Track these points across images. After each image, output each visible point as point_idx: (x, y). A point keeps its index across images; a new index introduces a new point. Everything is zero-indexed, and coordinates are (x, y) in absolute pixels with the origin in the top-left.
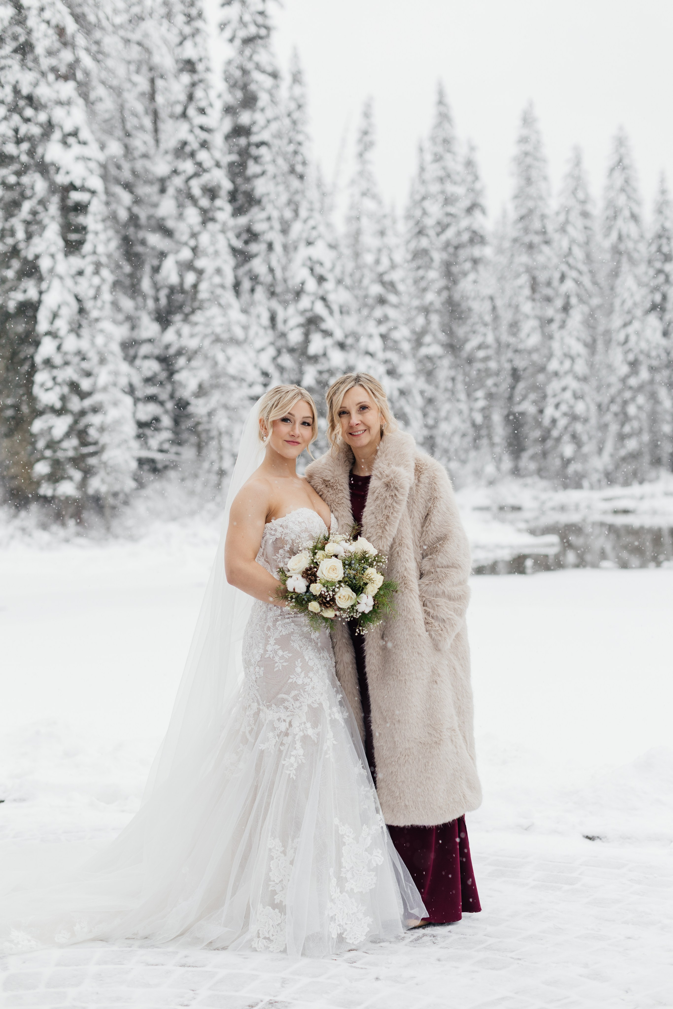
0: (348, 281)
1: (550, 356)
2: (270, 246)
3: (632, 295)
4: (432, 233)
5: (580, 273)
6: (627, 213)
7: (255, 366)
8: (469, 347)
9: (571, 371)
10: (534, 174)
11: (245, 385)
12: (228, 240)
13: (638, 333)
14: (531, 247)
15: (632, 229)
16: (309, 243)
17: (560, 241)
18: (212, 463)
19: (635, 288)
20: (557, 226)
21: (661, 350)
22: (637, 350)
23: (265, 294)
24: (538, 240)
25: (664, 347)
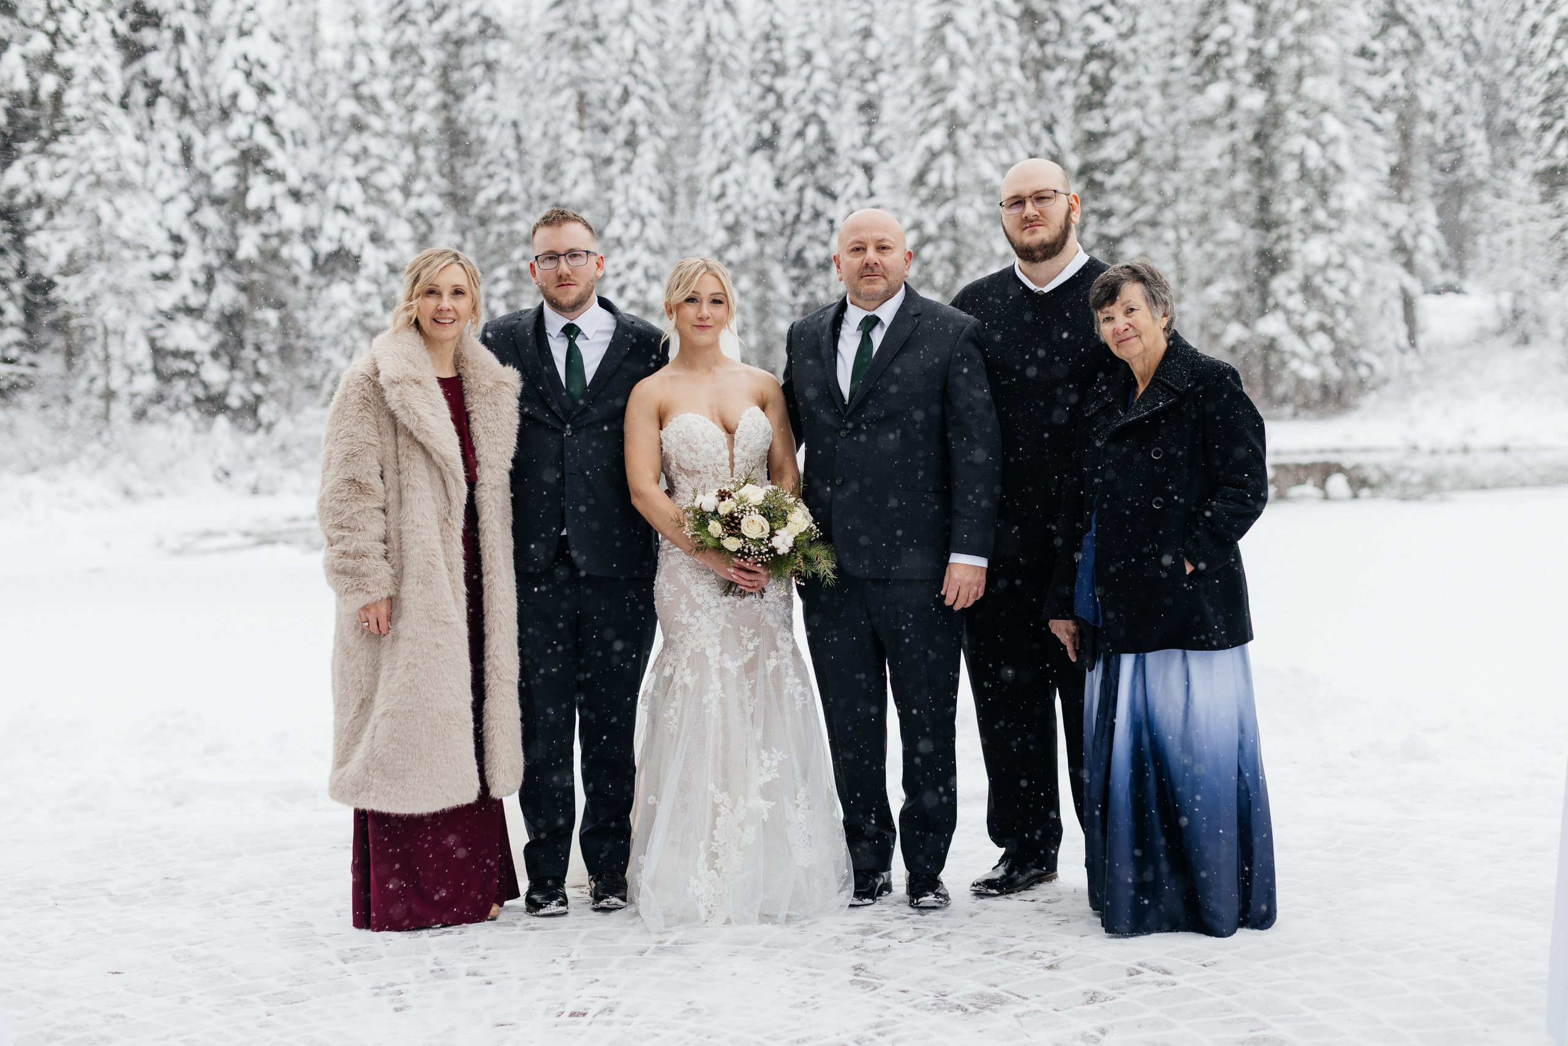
0: (303, 94)
1: (610, 214)
2: (180, 36)
3: (729, 125)
4: (422, 19)
5: (652, 89)
7: (160, 224)
8: (481, 199)
9: (639, 238)
11: (143, 254)
12: (110, 21)
13: (737, 182)
14: (577, 46)
15: (725, 23)
16: (243, 33)
17: (621, 38)
18: (92, 380)
19: (733, 113)
20: (614, 15)
21: (772, 207)
22: (738, 208)
23: (172, 110)
24: (586, 36)
25: (777, 204)
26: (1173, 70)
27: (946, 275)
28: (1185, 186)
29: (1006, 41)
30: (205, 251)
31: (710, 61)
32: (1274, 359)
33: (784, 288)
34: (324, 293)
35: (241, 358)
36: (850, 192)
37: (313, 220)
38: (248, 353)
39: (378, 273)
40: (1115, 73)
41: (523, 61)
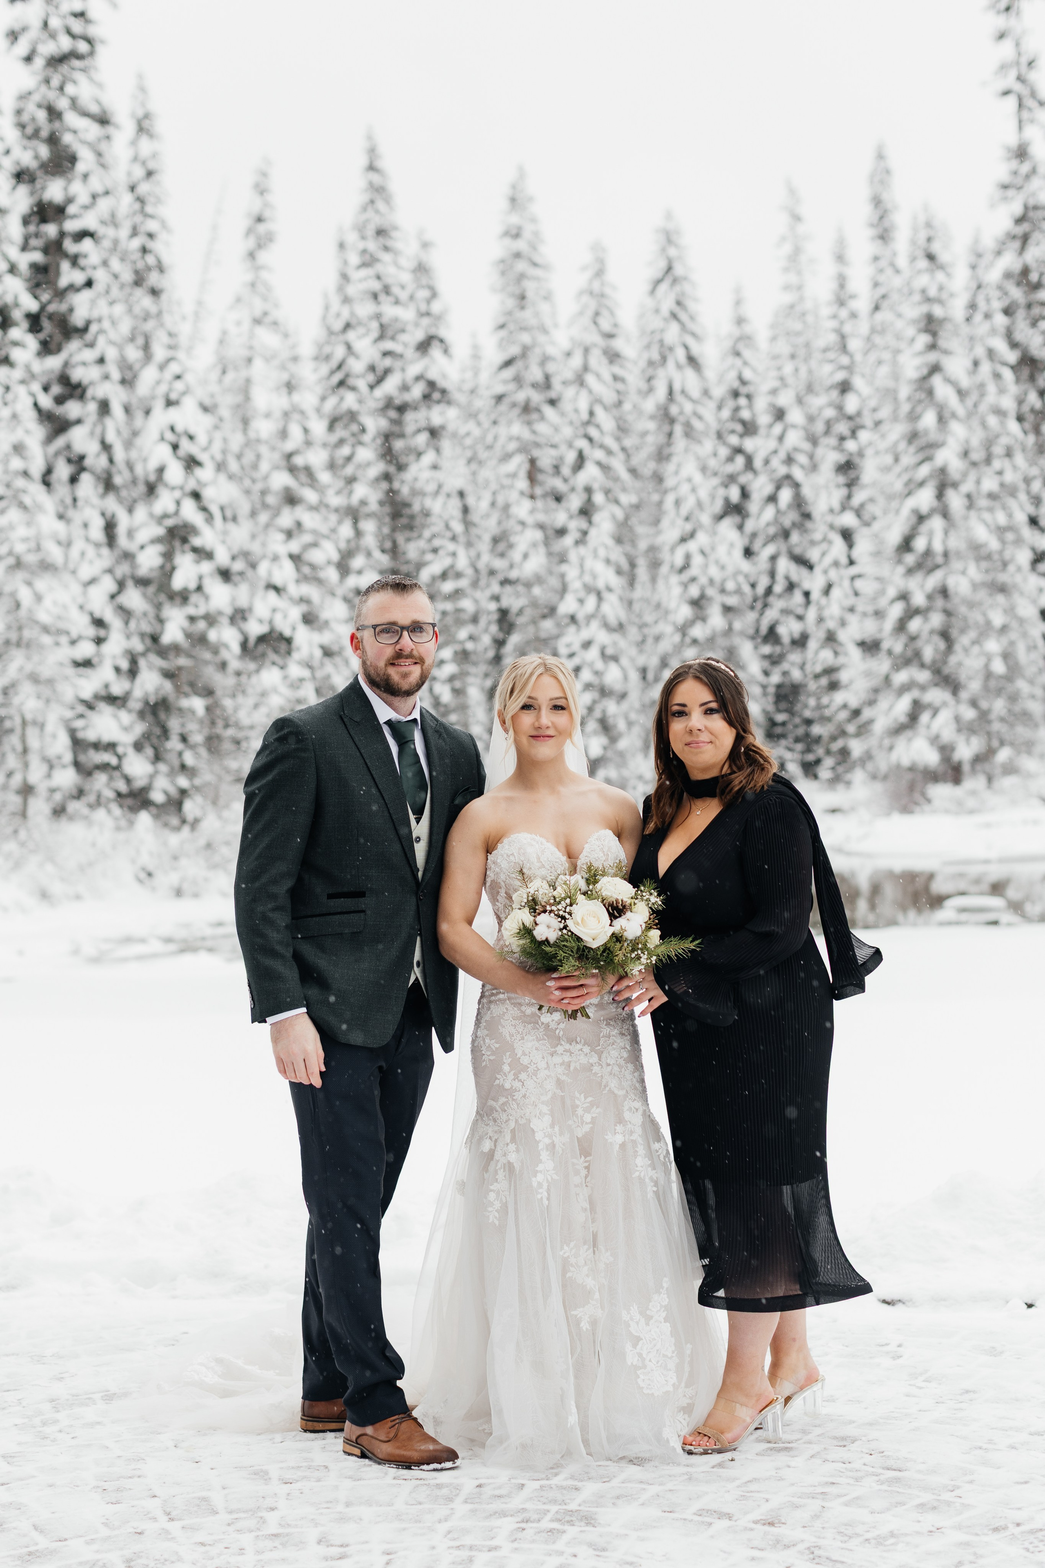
0: (233, 466)
1: (564, 590)
2: (104, 407)
3: (694, 490)
5: (609, 452)
6: (681, 354)
7: (81, 607)
8: (425, 575)
9: (595, 614)
10: (530, 287)
11: (64, 640)
12: (33, 395)
13: (703, 553)
14: (527, 409)
15: (690, 380)
16: (170, 403)
17: (575, 399)
18: (10, 775)
19: (698, 478)
20: (569, 375)
21: (741, 579)
22: (703, 580)
23: (96, 487)
24: (536, 397)
25: (746, 576)
27: (936, 650)
29: (1002, 391)
30: (128, 637)
31: (672, 421)
33: (755, 667)
34: (254, 679)
35: (166, 750)
36: (828, 560)
37: (243, 601)
38: (174, 744)
39: (311, 656)
41: (471, 426)
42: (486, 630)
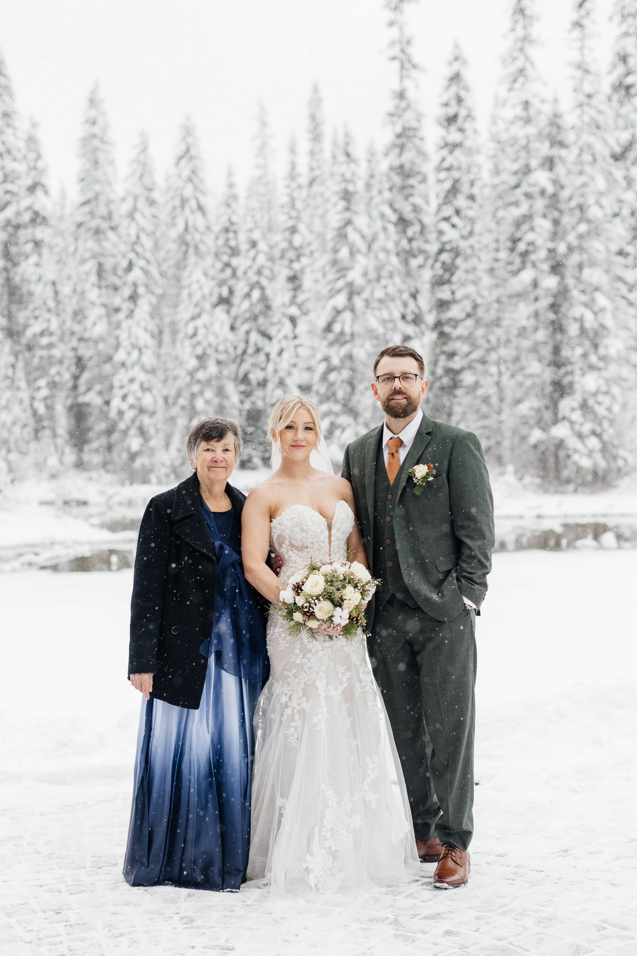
1: (117, 347)
3: (201, 288)
5: (148, 262)
6: (193, 204)
8: (29, 333)
9: (137, 362)
10: (101, 156)
13: (205, 326)
14: (97, 231)
15: (198, 220)
17: (128, 228)
19: (203, 280)
20: (123, 212)
21: (229, 344)
22: (205, 344)
24: (104, 225)
25: (231, 342)
26: (496, 260)
27: (345, 392)
28: (503, 338)
29: (387, 238)
32: (562, 454)
33: (235, 398)
36: (281, 335)
40: (459, 261)
41: (58, 240)
42: (68, 369)
